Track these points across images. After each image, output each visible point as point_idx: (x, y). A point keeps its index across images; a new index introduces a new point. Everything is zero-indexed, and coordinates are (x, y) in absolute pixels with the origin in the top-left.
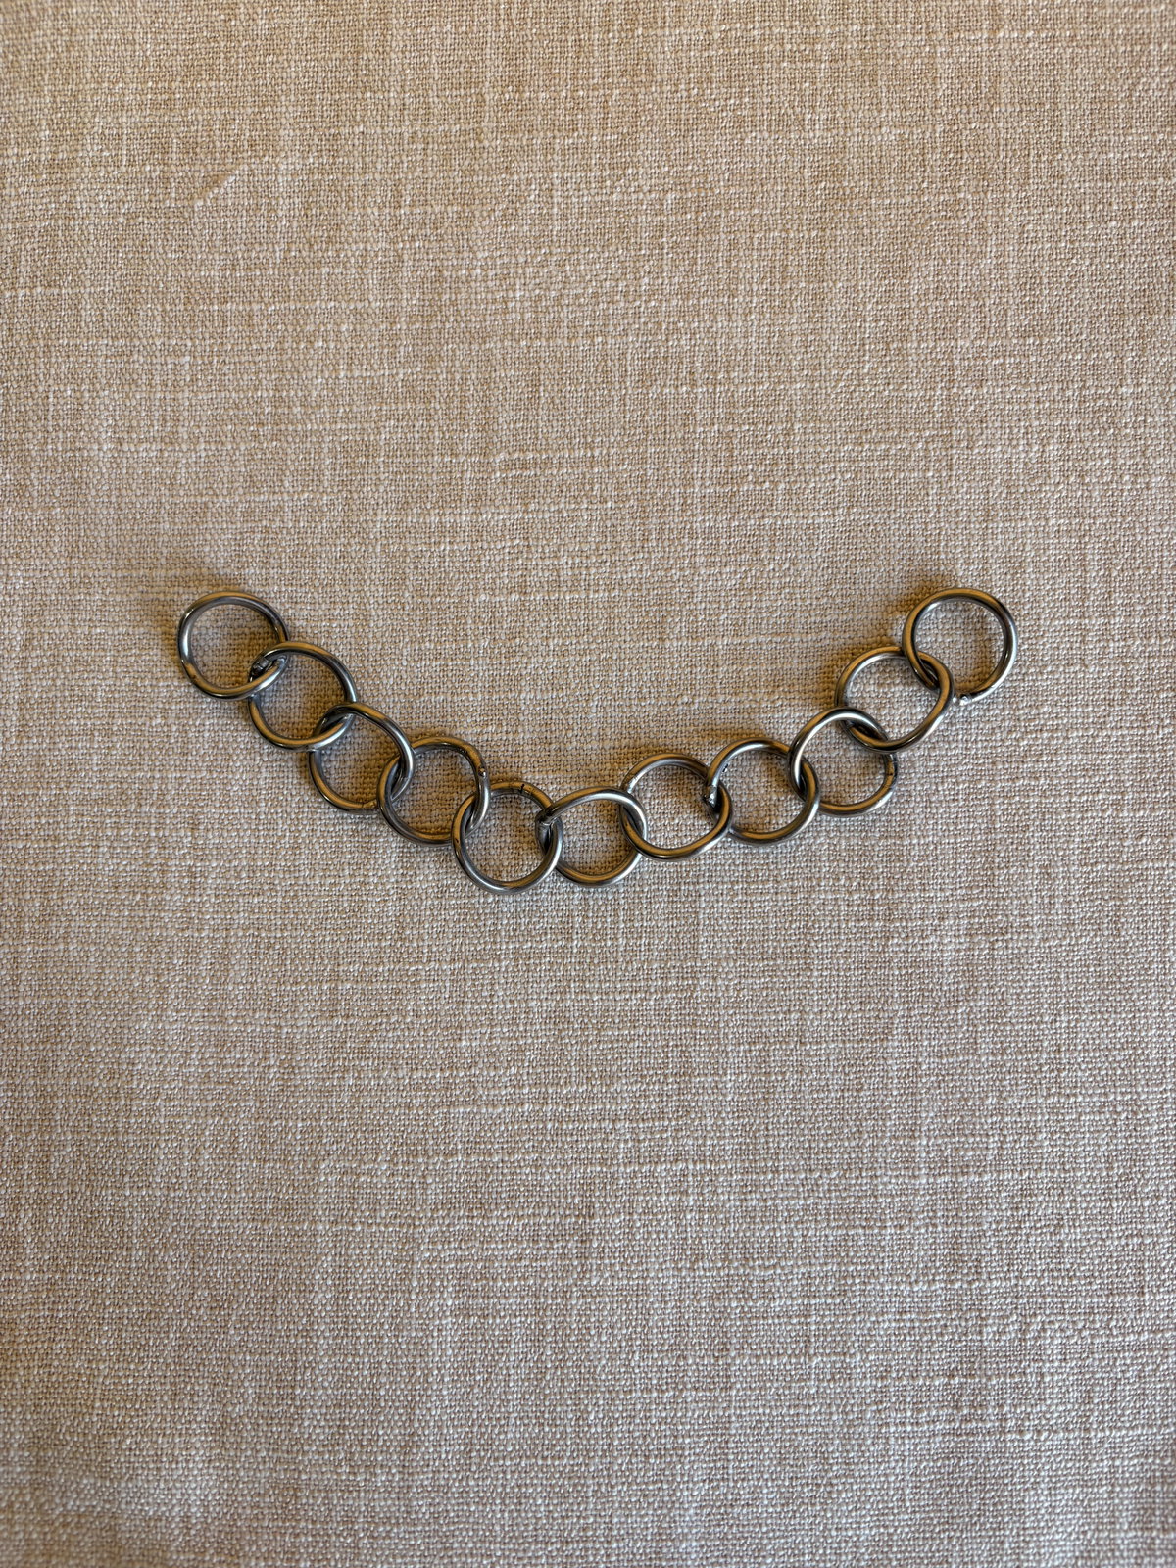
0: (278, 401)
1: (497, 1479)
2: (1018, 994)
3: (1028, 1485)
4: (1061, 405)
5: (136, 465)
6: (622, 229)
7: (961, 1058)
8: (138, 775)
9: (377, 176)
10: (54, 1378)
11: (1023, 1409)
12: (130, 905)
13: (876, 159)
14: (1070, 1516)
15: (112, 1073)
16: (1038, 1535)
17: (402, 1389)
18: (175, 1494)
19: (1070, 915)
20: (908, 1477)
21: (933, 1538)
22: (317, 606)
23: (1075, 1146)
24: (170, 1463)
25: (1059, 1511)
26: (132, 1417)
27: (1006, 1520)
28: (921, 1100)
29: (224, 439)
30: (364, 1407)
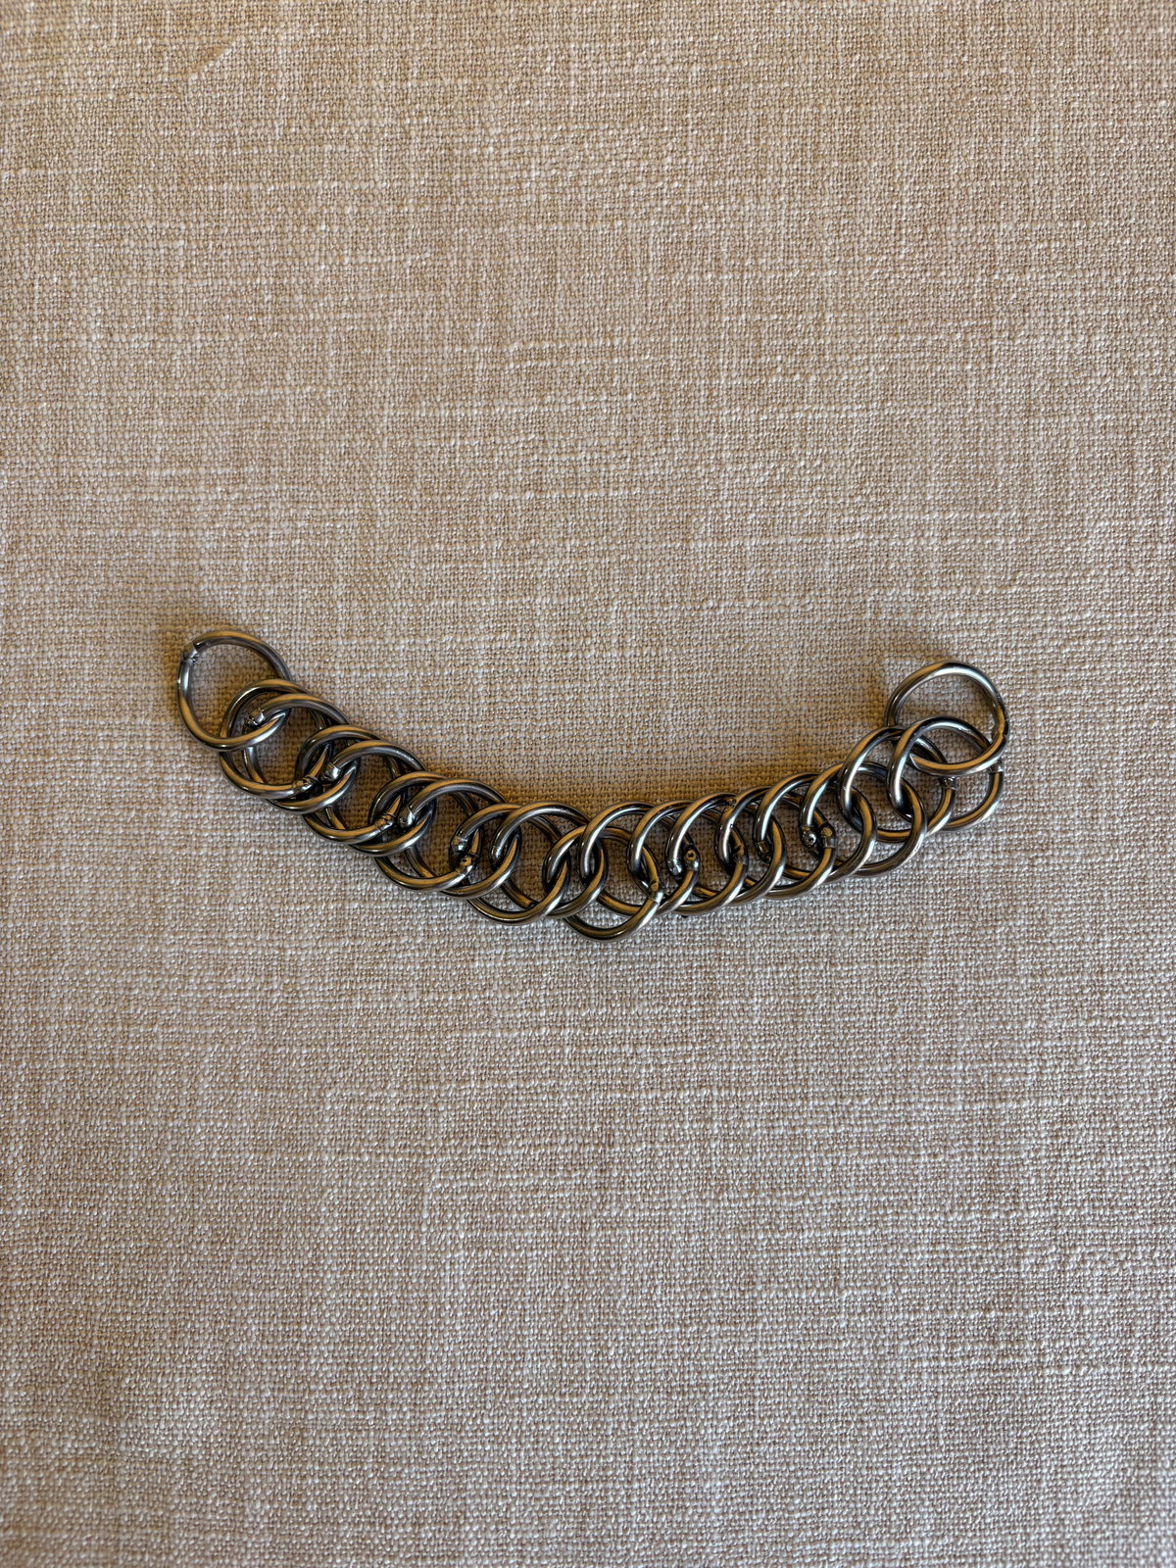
0: (278, 289)
1: (513, 1417)
2: (1060, 914)
3: (1067, 1422)
4: (1109, 293)
5: (127, 357)
6: (644, 104)
7: (1000, 981)
8: (132, 684)
9: (384, 48)
10: (50, 1315)
11: (1062, 1343)
12: (125, 822)
13: (913, 31)
14: (1109, 1454)
15: (107, 998)
16: (1076, 1473)
17: (413, 1325)
18: (177, 1436)
19: (1113, 830)
20: (942, 1415)
21: (967, 1478)
22: (320, 506)
23: (1117, 1071)
24: (171, 1403)
25: (1098, 1448)
26: (130, 1356)
27: (1043, 1458)
28: (957, 1024)
29: (221, 329)
30: (373, 1344)
